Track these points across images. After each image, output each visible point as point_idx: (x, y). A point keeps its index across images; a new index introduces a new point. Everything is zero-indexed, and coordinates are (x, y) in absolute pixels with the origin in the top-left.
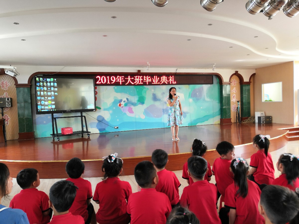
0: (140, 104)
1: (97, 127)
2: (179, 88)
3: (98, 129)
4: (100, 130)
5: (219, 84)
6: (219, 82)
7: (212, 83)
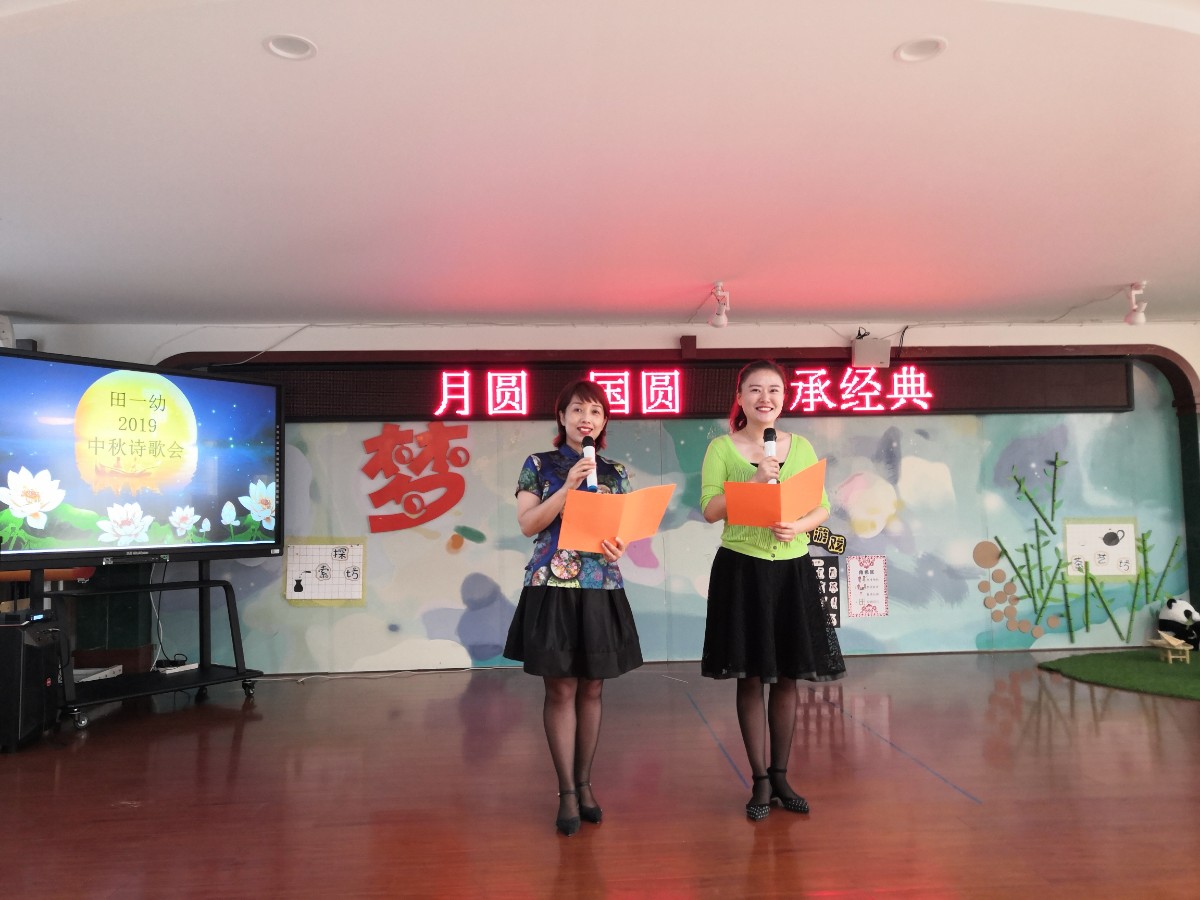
0: (691, 517)
1: (460, 636)
2: (923, 433)
3: (464, 643)
4: (475, 651)
5: (1173, 412)
6: (1171, 398)
7: (1125, 403)
